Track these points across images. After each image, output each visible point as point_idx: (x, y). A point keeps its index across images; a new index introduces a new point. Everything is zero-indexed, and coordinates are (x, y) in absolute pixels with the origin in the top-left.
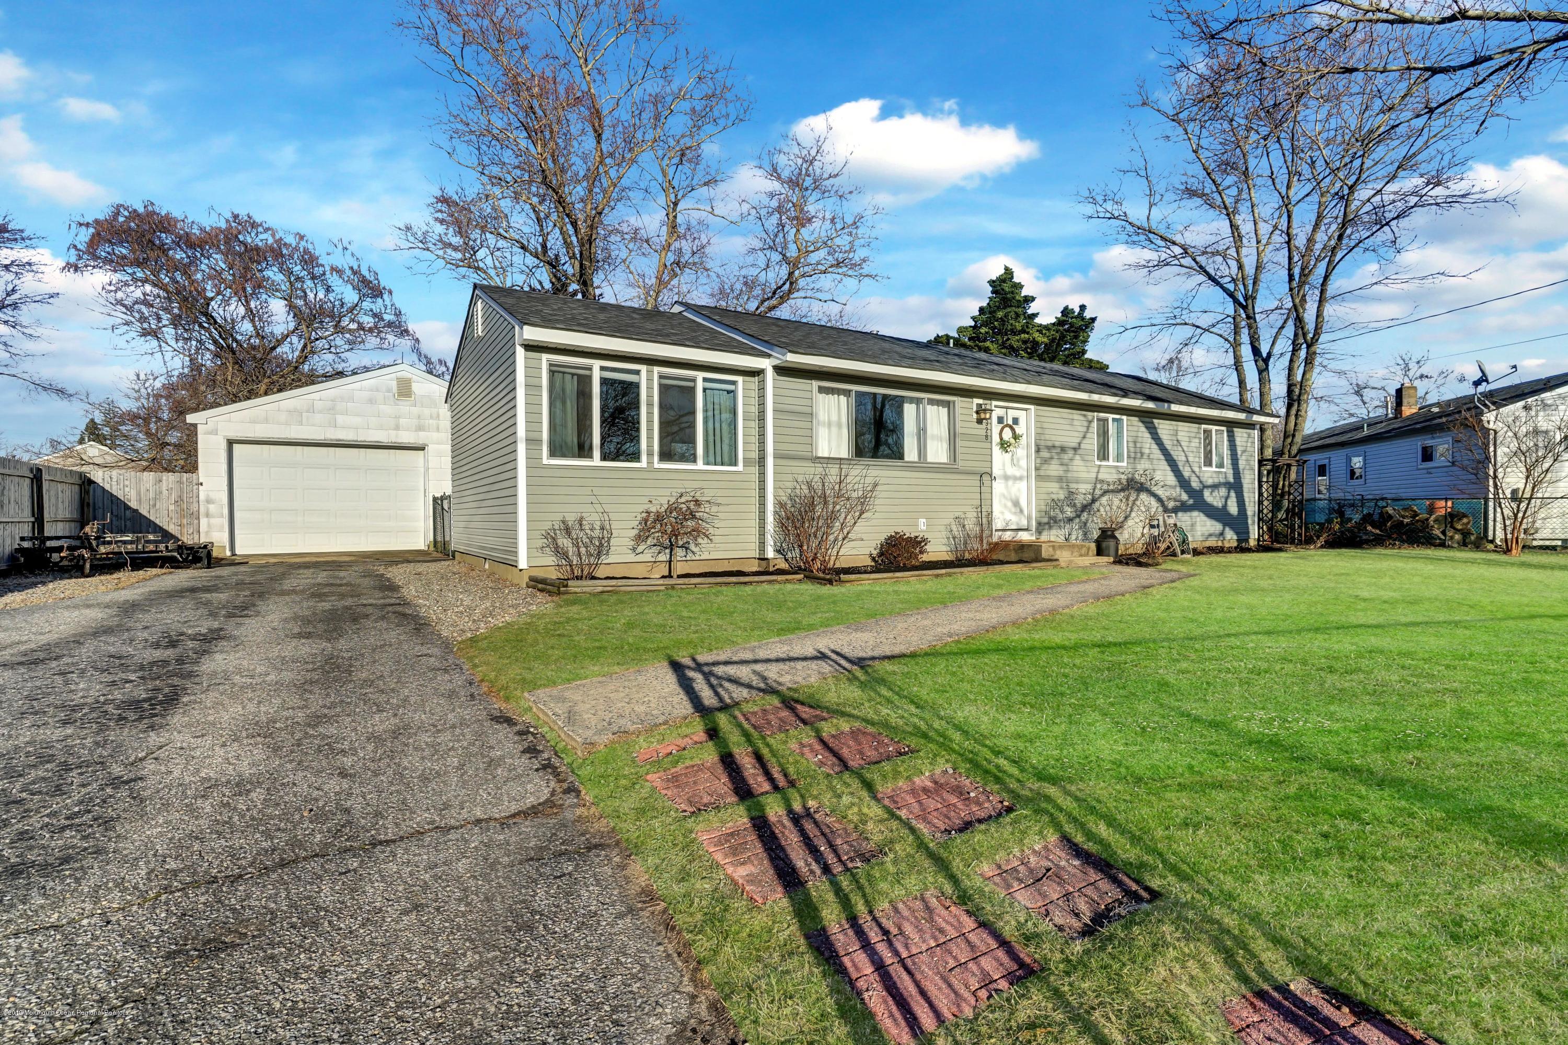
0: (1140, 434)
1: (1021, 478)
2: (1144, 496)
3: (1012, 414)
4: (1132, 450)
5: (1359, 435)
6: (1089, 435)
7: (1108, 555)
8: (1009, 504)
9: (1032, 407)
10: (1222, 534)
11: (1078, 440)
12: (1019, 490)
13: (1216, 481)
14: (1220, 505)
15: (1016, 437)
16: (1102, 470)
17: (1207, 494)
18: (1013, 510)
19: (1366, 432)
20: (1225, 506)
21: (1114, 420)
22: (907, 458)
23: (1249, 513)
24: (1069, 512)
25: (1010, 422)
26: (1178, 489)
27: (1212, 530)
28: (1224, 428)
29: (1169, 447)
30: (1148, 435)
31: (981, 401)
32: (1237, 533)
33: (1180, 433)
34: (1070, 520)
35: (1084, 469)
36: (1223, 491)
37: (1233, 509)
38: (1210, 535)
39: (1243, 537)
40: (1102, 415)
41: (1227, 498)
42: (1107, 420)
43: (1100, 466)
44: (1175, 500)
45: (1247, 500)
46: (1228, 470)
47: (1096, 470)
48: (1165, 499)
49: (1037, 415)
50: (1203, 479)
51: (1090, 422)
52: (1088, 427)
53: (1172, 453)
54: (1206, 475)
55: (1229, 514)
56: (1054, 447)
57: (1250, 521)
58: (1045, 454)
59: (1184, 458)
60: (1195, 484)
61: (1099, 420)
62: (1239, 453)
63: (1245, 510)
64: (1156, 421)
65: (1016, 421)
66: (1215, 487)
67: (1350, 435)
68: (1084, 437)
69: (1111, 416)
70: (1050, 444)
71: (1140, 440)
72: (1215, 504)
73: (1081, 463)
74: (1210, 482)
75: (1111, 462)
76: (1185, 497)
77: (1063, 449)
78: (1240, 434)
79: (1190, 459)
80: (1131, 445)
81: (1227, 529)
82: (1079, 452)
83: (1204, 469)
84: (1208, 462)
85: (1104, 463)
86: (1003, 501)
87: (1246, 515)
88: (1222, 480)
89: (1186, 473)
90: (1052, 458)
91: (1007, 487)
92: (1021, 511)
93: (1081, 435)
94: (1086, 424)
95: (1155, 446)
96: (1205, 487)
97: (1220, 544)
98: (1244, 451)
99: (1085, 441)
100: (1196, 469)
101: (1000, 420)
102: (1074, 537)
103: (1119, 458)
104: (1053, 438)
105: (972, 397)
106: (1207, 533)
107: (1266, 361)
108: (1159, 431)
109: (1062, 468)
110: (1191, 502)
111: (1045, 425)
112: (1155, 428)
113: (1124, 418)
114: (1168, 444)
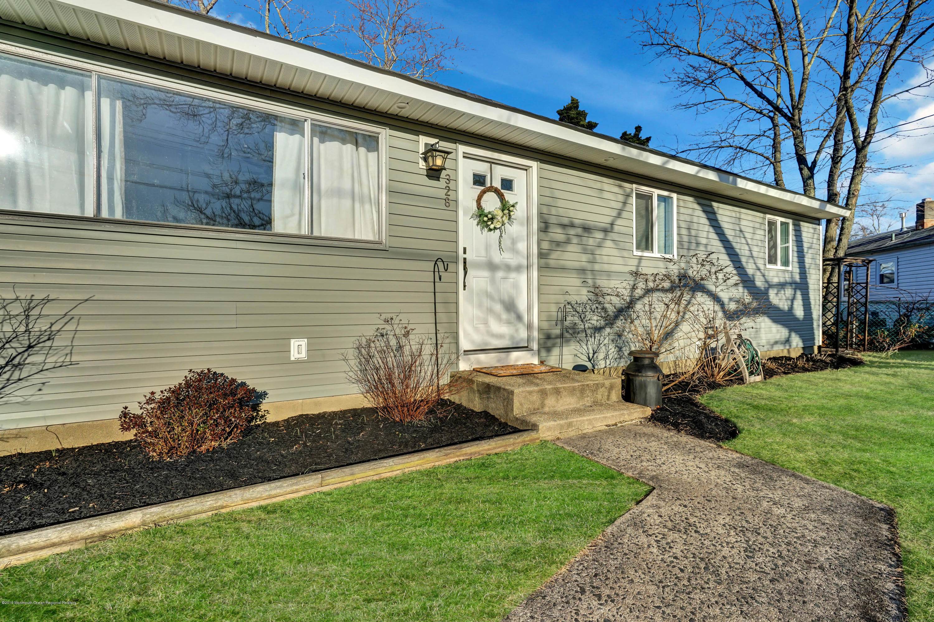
0: (695, 219)
1: (518, 268)
2: (700, 297)
3: (501, 172)
4: (685, 239)
5: (888, 243)
6: (624, 214)
7: (645, 403)
8: (498, 307)
9: (534, 165)
10: (788, 341)
11: (609, 220)
12: (516, 286)
13: (782, 280)
14: (786, 308)
15: (506, 207)
16: (644, 263)
17: (772, 293)
18: (504, 316)
19: (894, 241)
20: (791, 308)
21: (659, 196)
22: (278, 227)
23: (815, 316)
24: (595, 320)
25: (497, 184)
26: (741, 289)
27: (778, 337)
28: (790, 221)
29: (730, 238)
30: (706, 222)
31: (432, 141)
32: (804, 341)
33: (743, 223)
34: (598, 329)
35: (620, 261)
36: (789, 292)
37: (799, 312)
38: (776, 343)
39: (809, 344)
40: (645, 189)
41: (793, 300)
42: (650, 197)
43: (641, 258)
44: (738, 302)
45: (812, 302)
46: (794, 267)
47: (635, 262)
48: (726, 301)
49: (540, 178)
50: (769, 279)
51: (628, 196)
52: (625, 203)
53: (734, 245)
54: (772, 274)
55: (797, 319)
56: (572, 225)
57: (815, 325)
58: (557, 234)
59: (747, 253)
60: (759, 283)
61: (639, 196)
62: (805, 250)
63: (811, 314)
64: (715, 204)
65: (507, 184)
66: (782, 286)
67: (878, 244)
68: (619, 216)
69: (656, 192)
70: (566, 221)
71: (695, 226)
72: (781, 306)
73: (615, 252)
74: (776, 280)
75: (656, 254)
76: (748, 299)
77: (587, 229)
78: (807, 228)
79: (755, 254)
80: (684, 232)
81: (793, 335)
82: (612, 236)
83: (769, 266)
84: (772, 260)
85: (646, 254)
86: (487, 303)
87: (812, 319)
88: (788, 280)
89: (750, 269)
90: (568, 242)
91: (493, 281)
92: (519, 318)
93: (614, 213)
94: (621, 198)
95: (713, 236)
96: (771, 286)
97: (785, 354)
98: (809, 248)
99: (619, 222)
100: (762, 267)
101: (479, 180)
102: (601, 356)
103: (667, 248)
104: (571, 214)
105: (417, 133)
106: (772, 341)
107: (811, 169)
108: (719, 217)
109: (584, 258)
110: (755, 304)
111: (557, 194)
112: (714, 213)
113: (674, 196)
114: (729, 234)
